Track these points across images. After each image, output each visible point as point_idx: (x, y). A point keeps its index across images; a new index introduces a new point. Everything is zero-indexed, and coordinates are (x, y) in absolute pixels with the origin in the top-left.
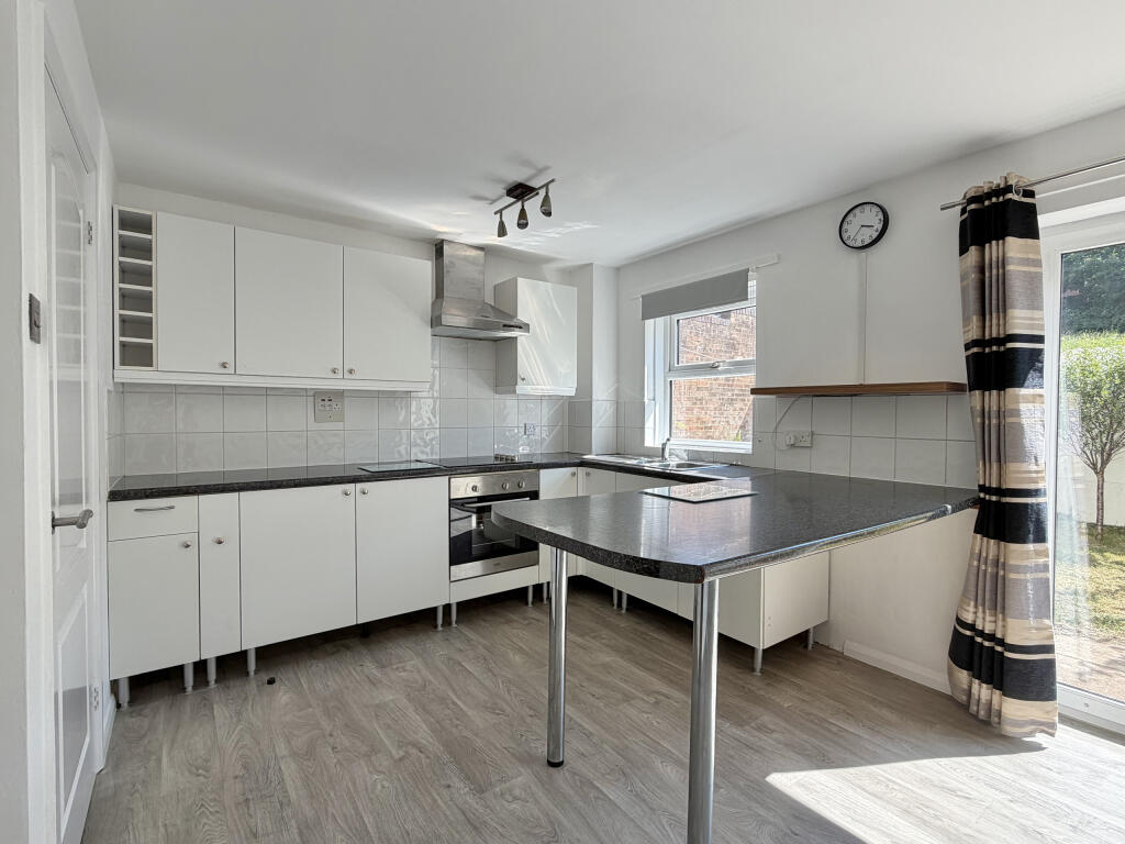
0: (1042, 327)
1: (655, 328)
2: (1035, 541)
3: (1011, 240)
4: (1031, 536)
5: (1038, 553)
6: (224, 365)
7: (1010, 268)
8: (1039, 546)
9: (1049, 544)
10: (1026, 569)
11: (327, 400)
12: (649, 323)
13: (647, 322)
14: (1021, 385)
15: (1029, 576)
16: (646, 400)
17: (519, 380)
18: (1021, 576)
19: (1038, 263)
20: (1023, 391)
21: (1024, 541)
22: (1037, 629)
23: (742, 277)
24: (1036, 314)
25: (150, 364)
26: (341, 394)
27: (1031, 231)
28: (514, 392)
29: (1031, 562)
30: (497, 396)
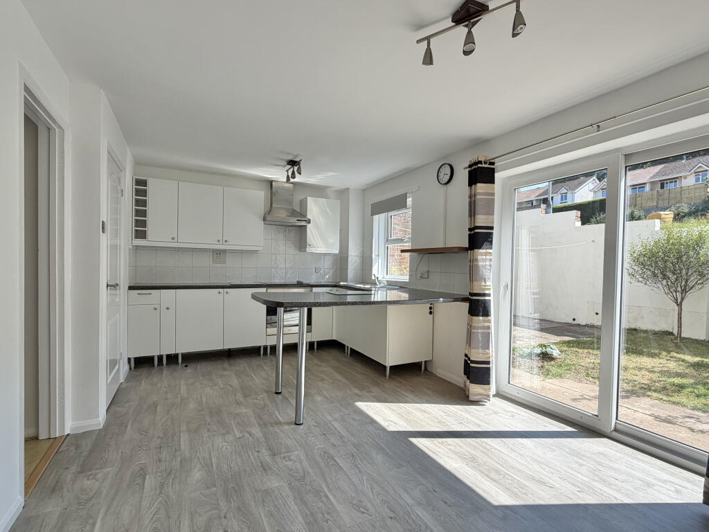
0: (493, 223)
1: (379, 220)
2: (483, 316)
3: (479, 185)
4: (481, 314)
5: (484, 321)
6: (173, 239)
7: (478, 197)
8: (486, 318)
9: (492, 318)
10: (478, 328)
11: (219, 254)
12: (376, 217)
13: (374, 216)
14: (480, 248)
15: (480, 331)
16: (373, 256)
17: (308, 246)
18: (476, 331)
19: (493, 194)
20: (481, 251)
21: (478, 315)
22: (483, 354)
23: (404, 197)
24: (490, 217)
25: (145, 238)
26: (224, 251)
27: (492, 181)
28: (305, 251)
29: (482, 324)
30: (301, 253)
